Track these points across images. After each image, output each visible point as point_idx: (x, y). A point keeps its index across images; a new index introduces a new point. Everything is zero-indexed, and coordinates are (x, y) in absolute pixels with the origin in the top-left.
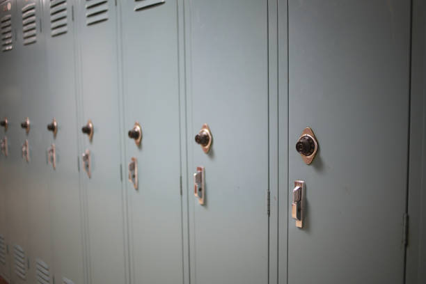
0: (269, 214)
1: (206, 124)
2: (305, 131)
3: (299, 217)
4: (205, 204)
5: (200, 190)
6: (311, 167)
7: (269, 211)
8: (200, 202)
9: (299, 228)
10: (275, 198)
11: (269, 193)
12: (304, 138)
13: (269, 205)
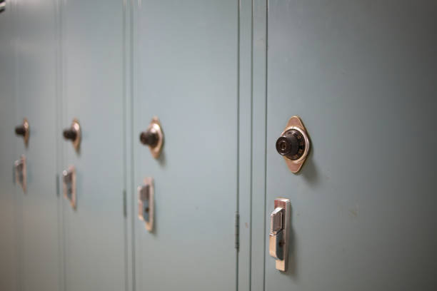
0: (238, 248)
1: (156, 118)
2: (292, 122)
3: (280, 255)
4: (154, 230)
5: (147, 210)
6: (299, 178)
7: (238, 243)
8: (147, 227)
9: (281, 271)
10: (246, 224)
11: (238, 217)
12: (289, 132)
13: (238, 235)
